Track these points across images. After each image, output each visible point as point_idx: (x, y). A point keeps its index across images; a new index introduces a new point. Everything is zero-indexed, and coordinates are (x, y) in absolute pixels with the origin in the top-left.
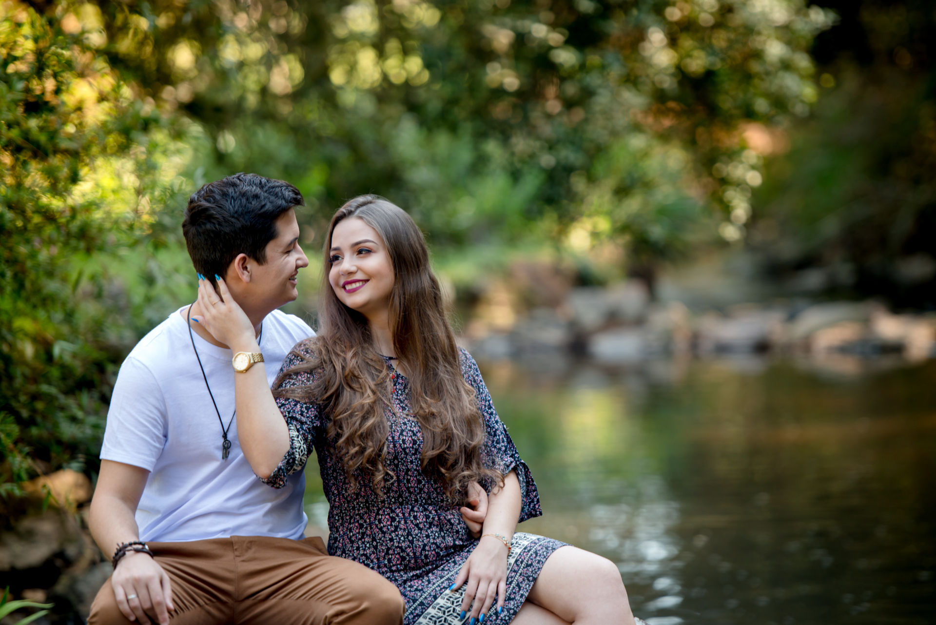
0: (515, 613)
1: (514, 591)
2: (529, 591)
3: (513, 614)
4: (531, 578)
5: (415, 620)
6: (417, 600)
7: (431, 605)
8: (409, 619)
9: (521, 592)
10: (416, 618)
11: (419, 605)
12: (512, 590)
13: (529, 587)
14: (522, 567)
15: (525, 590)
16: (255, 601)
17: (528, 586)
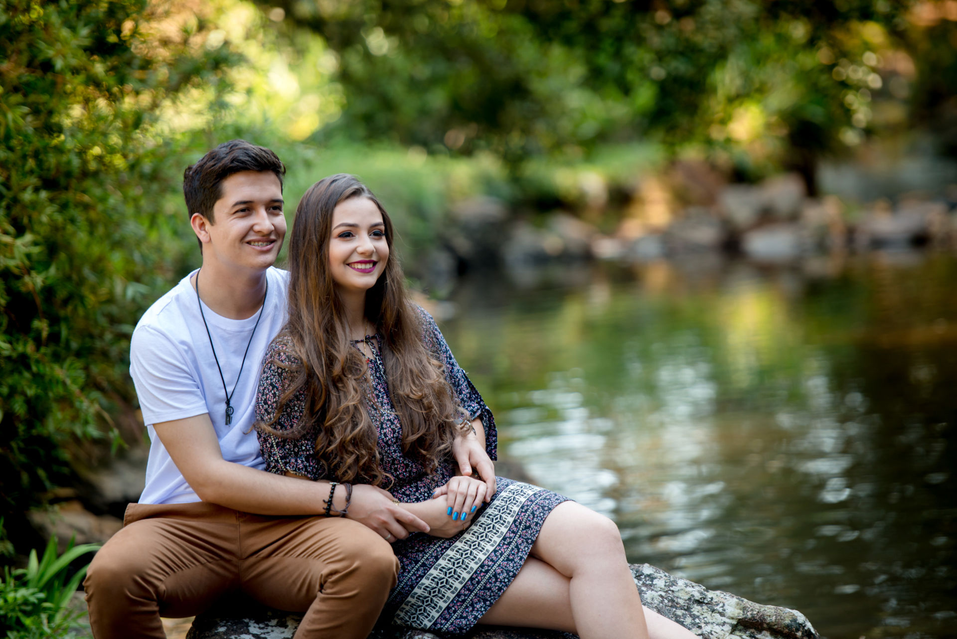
0: (515, 576)
1: (513, 552)
2: (528, 554)
3: (512, 577)
4: (530, 541)
5: (418, 581)
6: (419, 561)
7: (433, 566)
8: (412, 580)
9: (520, 554)
10: (419, 579)
11: (421, 566)
12: (511, 551)
13: (528, 550)
14: (521, 529)
15: (524, 552)
16: (258, 558)
17: (526, 548)
